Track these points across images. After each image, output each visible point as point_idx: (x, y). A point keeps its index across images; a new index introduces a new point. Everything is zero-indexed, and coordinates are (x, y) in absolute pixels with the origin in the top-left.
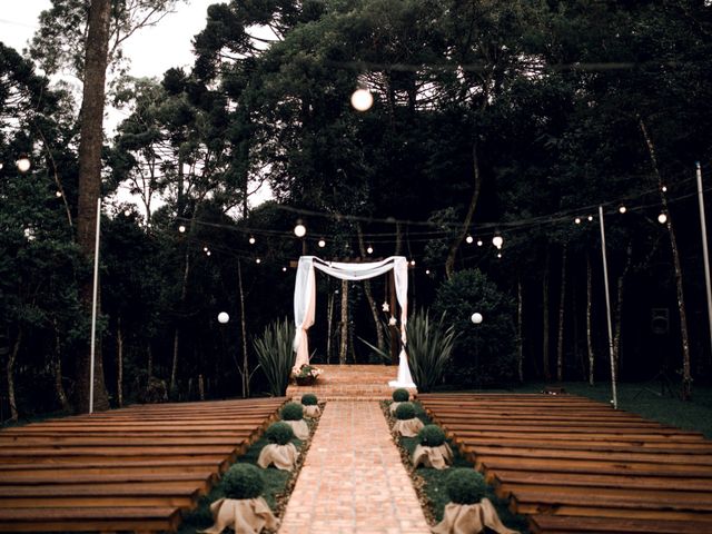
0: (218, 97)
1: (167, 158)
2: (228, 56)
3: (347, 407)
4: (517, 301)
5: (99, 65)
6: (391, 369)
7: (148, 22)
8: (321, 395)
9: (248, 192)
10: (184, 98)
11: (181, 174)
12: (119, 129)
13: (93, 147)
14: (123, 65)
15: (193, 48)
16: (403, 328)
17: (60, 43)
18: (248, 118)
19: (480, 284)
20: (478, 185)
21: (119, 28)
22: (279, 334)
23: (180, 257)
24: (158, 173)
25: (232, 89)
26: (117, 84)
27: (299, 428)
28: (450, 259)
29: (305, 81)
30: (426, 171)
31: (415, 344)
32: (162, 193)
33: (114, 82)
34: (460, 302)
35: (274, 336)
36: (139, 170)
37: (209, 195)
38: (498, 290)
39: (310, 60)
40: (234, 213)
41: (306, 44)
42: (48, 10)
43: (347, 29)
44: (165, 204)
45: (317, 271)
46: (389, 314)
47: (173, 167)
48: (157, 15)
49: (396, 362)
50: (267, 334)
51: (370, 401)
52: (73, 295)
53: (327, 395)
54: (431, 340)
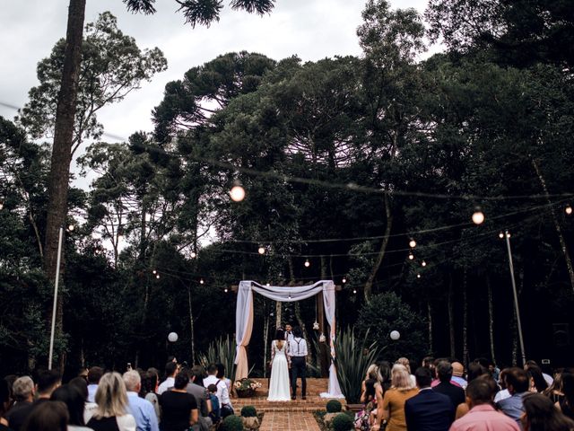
0: (174, 156)
1: (133, 209)
2: (183, 124)
3: (284, 417)
4: (428, 320)
5: (68, 117)
6: (321, 381)
7: (117, 95)
8: (259, 406)
9: (198, 234)
10: (146, 157)
11: (144, 221)
12: (94, 185)
13: (60, 187)
14: (96, 131)
15: (153, 117)
16: (332, 343)
17: (46, 113)
18: (198, 171)
19: (396, 306)
20: (389, 223)
21: (93, 101)
22: (222, 350)
23: (141, 288)
24: (124, 221)
25: (185, 148)
26: (93, 149)
28: (368, 285)
29: (244, 137)
30: (345, 212)
31: (343, 358)
32: (128, 237)
33: (91, 147)
34: (379, 321)
35: (217, 353)
36: (109, 219)
37: (166, 237)
38: (411, 310)
39: (248, 120)
40: (187, 252)
41: (247, 109)
42: (37, 87)
43: (279, 95)
44: (130, 245)
45: (255, 295)
46: (318, 332)
47: (137, 216)
48: (123, 91)
49: (327, 375)
50: (211, 351)
51: (304, 411)
52: (38, 315)
53: (265, 406)
54: (357, 354)
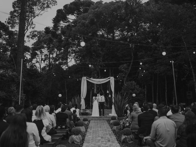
0: (60, 35)
2: (63, 24)
3: (97, 122)
4: (145, 90)
6: (109, 110)
7: (40, 14)
8: (89, 118)
9: (68, 62)
10: (50, 35)
12: (33, 45)
14: (33, 26)
15: (53, 22)
16: (113, 98)
17: (16, 20)
18: (68, 40)
19: (134, 86)
20: (133, 58)
21: (32, 16)
22: (76, 100)
23: (49, 80)
24: (43, 57)
25: (63, 32)
26: (32, 33)
27: (82, 129)
28: (125, 79)
29: (84, 28)
30: (118, 54)
31: (116, 103)
32: (44, 62)
33: (31, 32)
34: (129, 91)
36: (38, 56)
37: (57, 63)
38: (140, 87)
39: (85, 22)
40: (64, 67)
41: (84, 18)
42: (12, 11)
43: (95, 14)
44: (45, 65)
45: (88, 81)
46: (108, 94)
47: (48, 55)
48: (42, 12)
49: (111, 108)
50: (73, 100)
51: (104, 120)
52: (15, 88)
53: (91, 118)
54: (121, 101)
